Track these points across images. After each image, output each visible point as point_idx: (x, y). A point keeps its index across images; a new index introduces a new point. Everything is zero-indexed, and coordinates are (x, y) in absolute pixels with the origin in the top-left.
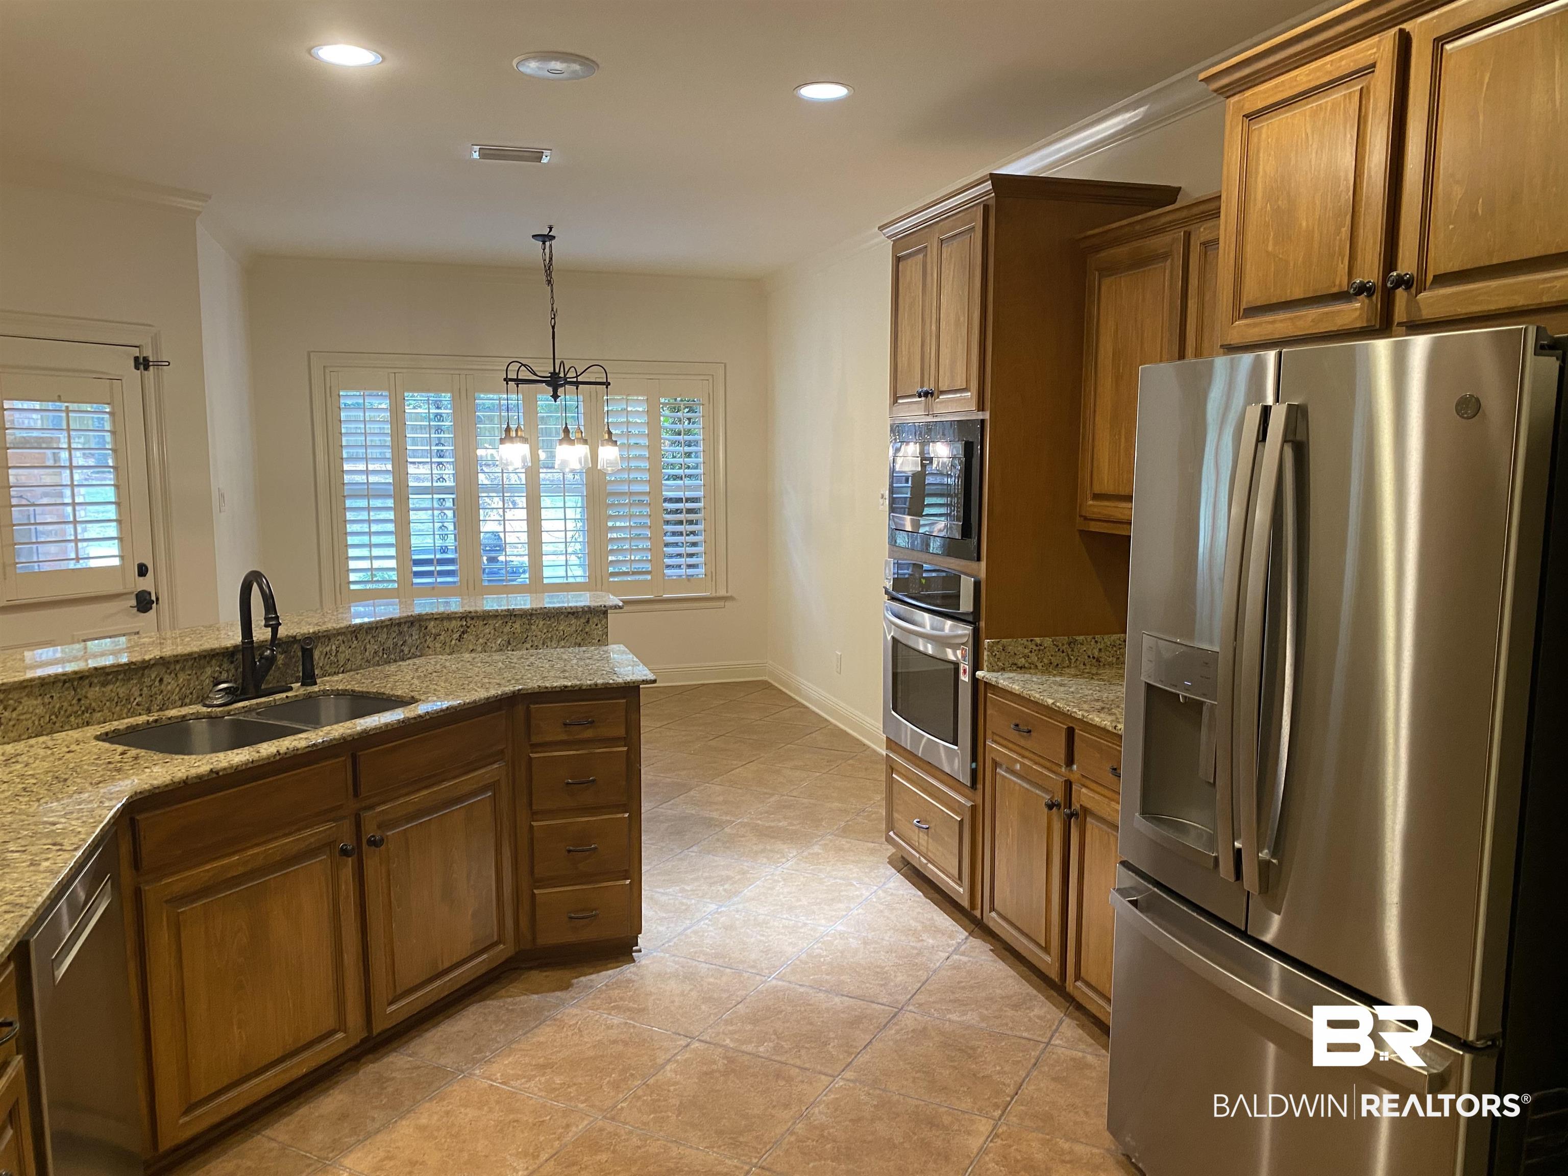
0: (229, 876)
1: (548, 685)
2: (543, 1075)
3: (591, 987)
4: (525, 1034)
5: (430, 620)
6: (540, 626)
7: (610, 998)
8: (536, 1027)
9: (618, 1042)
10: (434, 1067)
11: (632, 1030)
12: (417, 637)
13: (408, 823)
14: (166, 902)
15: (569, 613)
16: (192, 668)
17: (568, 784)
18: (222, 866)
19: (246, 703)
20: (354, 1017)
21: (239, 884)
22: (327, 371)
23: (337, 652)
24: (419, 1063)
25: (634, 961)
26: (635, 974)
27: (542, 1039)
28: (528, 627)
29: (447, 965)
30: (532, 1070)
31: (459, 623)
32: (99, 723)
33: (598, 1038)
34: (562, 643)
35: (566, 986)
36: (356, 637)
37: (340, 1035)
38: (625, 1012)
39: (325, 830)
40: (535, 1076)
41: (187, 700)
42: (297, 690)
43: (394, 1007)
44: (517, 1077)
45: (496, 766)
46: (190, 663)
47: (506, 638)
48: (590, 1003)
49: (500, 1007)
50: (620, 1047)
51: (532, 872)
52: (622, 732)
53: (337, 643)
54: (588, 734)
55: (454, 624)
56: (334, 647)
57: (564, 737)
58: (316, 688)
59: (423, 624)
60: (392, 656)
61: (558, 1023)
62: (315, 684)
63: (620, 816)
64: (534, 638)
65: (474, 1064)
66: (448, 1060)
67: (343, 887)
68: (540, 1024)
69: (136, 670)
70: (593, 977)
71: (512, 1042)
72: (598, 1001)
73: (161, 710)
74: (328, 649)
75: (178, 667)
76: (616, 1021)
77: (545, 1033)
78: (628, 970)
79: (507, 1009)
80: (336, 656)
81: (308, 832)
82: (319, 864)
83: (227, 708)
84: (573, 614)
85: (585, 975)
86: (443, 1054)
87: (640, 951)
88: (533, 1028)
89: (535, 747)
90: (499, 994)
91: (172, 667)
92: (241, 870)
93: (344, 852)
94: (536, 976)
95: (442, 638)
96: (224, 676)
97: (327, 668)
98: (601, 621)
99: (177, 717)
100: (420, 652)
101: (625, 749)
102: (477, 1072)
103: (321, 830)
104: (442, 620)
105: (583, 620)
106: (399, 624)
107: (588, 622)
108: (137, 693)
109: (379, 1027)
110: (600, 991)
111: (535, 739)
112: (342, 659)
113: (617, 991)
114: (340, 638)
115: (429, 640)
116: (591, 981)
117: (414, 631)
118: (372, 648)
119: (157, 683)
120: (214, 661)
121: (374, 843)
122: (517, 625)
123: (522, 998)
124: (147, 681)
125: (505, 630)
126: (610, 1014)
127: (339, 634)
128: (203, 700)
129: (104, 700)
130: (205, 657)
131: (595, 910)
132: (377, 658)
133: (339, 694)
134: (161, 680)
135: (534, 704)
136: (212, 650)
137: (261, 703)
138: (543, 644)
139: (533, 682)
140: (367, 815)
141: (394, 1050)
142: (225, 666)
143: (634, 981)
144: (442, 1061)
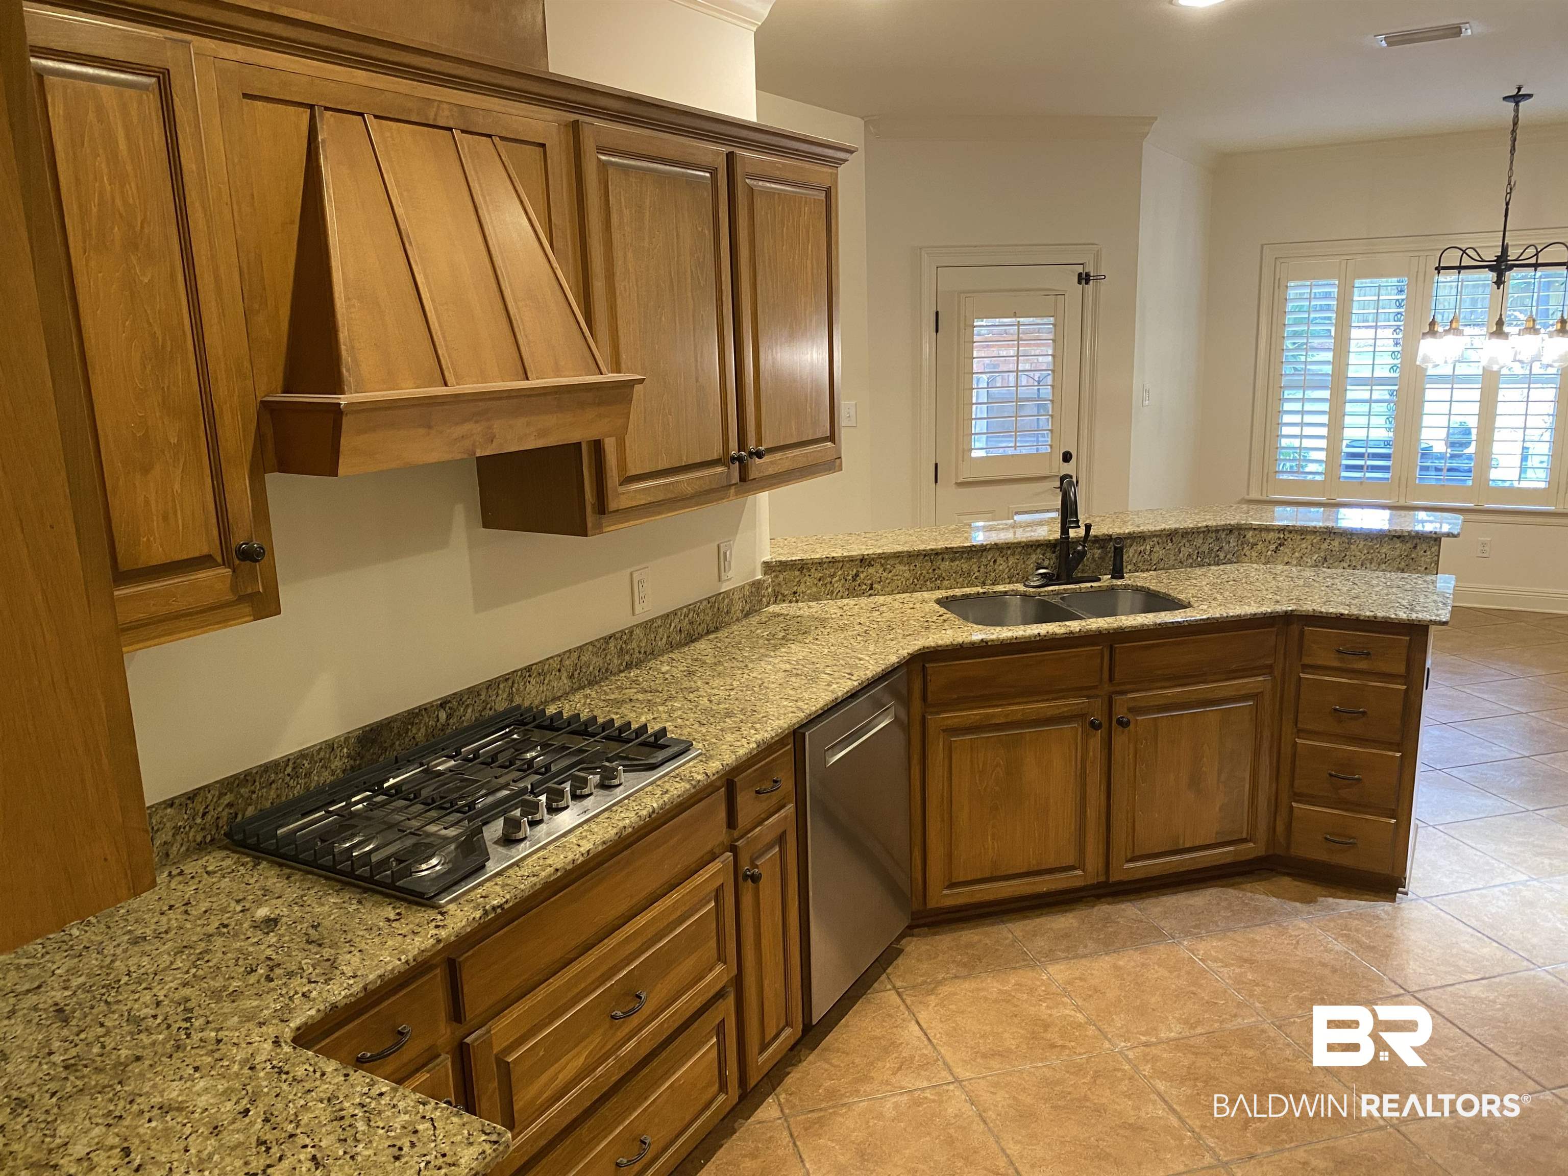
0: (993, 722)
1: (1323, 610)
2: (1240, 967)
3: (1333, 910)
4: (1245, 927)
5: (1250, 529)
6: (1361, 546)
7: (1346, 926)
8: (1260, 925)
9: (1327, 966)
10: (1154, 926)
11: (1348, 961)
12: (1235, 544)
13: (1159, 712)
14: (944, 731)
15: (1394, 536)
16: (1020, 553)
17: (1335, 710)
18: (987, 714)
19: (1057, 587)
20: (1094, 861)
21: (1003, 730)
22: (1278, 263)
23: (1151, 551)
24: (1143, 917)
25: (1394, 900)
26: (1387, 913)
27: (1258, 938)
28: (1347, 546)
29: (1188, 845)
30: (1232, 959)
31: (1277, 535)
32: (947, 589)
33: (1310, 956)
34: (1383, 566)
35: (1308, 900)
36: (1171, 540)
37: (1079, 872)
38: (1352, 943)
39: (1077, 704)
40: (1233, 965)
41: (1014, 579)
42: (1106, 580)
43: (1131, 865)
44: (1216, 960)
45: (1261, 678)
46: (1019, 550)
47: (1322, 554)
48: (1322, 924)
49: (1238, 897)
50: (1327, 972)
51: (1292, 785)
52: (1402, 669)
53: (1152, 543)
54: (1363, 665)
55: (1272, 535)
56: (1148, 547)
57: (1336, 664)
58: (1119, 582)
59: (1242, 532)
60: (1207, 560)
61: (1280, 929)
62: (1122, 577)
63: (1390, 753)
64: (1353, 558)
65: (1186, 936)
66: (1166, 925)
67: (1091, 754)
68: (1265, 924)
69: (977, 551)
70: (1342, 901)
71: (1230, 930)
72: (1332, 925)
73: (993, 584)
74: (1142, 548)
75: (1009, 552)
76: (1339, 947)
77: (1263, 934)
78: (1382, 908)
79: (1243, 902)
80: (1150, 555)
81: (1062, 702)
82: (1068, 729)
83: (1039, 590)
84: (1399, 537)
85: (1335, 897)
86: (1167, 918)
87: (1406, 894)
88: (1256, 926)
89: (1305, 667)
90: (1244, 886)
91: (1005, 552)
92: (1003, 720)
93: (1094, 726)
94: (1286, 882)
95: (1259, 547)
96: (1046, 563)
97: (1140, 565)
98: (1430, 548)
99: (1000, 592)
100: (1236, 558)
101: (1404, 687)
102: (1186, 943)
103: (1075, 703)
104: (1261, 531)
105: (1409, 545)
106: (1217, 531)
107: (1415, 547)
108: (976, 569)
109: (1115, 877)
110: (1341, 916)
111: (1306, 660)
112: (1155, 557)
113: (1357, 922)
114: (1155, 539)
115: (1246, 548)
116: (1338, 904)
117: (1233, 540)
118: (1186, 551)
119: (991, 563)
120: (1039, 550)
121: (1123, 724)
122: (1336, 543)
123: (1262, 897)
124: (984, 561)
125: (1322, 547)
126: (1335, 939)
127: (1155, 536)
128: (1025, 580)
129: (952, 572)
130: (1032, 546)
131: (1354, 838)
132: (1191, 561)
133: (1137, 589)
134: (995, 561)
135: (1309, 626)
136: (1037, 541)
137: (1068, 589)
138: (1362, 565)
139: (1314, 604)
140: (1118, 698)
141: (1130, 901)
142: (1048, 555)
143: (1381, 919)
144: (1162, 924)
